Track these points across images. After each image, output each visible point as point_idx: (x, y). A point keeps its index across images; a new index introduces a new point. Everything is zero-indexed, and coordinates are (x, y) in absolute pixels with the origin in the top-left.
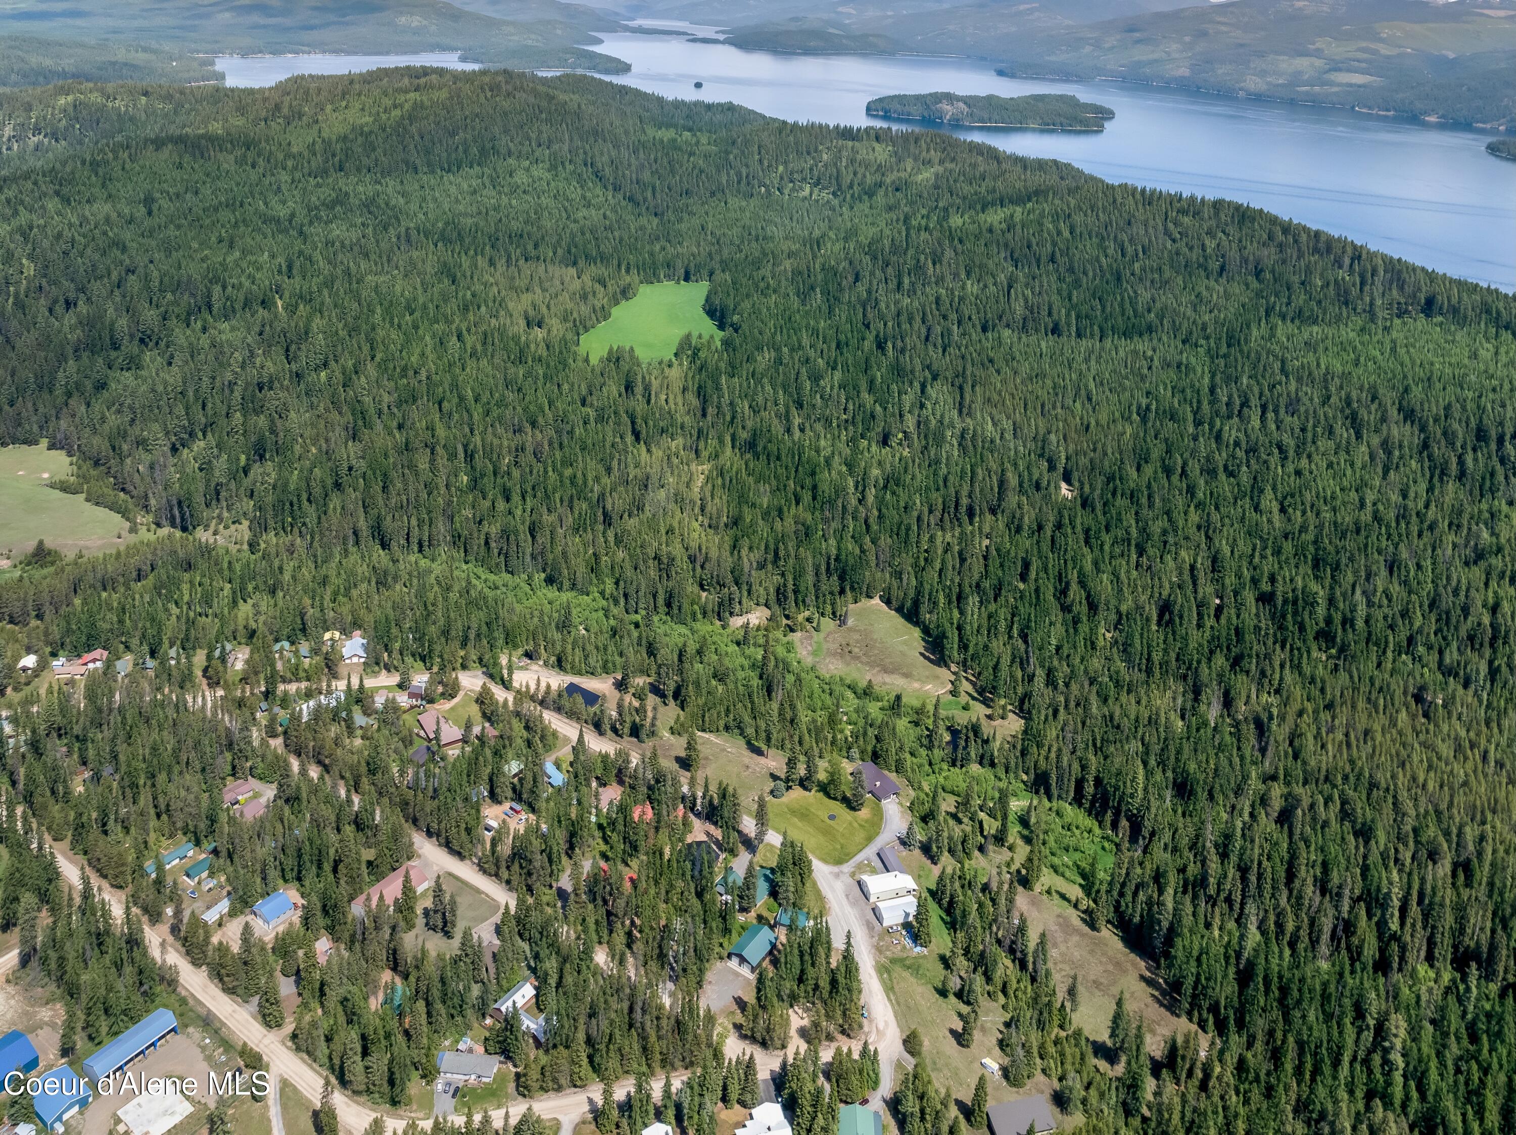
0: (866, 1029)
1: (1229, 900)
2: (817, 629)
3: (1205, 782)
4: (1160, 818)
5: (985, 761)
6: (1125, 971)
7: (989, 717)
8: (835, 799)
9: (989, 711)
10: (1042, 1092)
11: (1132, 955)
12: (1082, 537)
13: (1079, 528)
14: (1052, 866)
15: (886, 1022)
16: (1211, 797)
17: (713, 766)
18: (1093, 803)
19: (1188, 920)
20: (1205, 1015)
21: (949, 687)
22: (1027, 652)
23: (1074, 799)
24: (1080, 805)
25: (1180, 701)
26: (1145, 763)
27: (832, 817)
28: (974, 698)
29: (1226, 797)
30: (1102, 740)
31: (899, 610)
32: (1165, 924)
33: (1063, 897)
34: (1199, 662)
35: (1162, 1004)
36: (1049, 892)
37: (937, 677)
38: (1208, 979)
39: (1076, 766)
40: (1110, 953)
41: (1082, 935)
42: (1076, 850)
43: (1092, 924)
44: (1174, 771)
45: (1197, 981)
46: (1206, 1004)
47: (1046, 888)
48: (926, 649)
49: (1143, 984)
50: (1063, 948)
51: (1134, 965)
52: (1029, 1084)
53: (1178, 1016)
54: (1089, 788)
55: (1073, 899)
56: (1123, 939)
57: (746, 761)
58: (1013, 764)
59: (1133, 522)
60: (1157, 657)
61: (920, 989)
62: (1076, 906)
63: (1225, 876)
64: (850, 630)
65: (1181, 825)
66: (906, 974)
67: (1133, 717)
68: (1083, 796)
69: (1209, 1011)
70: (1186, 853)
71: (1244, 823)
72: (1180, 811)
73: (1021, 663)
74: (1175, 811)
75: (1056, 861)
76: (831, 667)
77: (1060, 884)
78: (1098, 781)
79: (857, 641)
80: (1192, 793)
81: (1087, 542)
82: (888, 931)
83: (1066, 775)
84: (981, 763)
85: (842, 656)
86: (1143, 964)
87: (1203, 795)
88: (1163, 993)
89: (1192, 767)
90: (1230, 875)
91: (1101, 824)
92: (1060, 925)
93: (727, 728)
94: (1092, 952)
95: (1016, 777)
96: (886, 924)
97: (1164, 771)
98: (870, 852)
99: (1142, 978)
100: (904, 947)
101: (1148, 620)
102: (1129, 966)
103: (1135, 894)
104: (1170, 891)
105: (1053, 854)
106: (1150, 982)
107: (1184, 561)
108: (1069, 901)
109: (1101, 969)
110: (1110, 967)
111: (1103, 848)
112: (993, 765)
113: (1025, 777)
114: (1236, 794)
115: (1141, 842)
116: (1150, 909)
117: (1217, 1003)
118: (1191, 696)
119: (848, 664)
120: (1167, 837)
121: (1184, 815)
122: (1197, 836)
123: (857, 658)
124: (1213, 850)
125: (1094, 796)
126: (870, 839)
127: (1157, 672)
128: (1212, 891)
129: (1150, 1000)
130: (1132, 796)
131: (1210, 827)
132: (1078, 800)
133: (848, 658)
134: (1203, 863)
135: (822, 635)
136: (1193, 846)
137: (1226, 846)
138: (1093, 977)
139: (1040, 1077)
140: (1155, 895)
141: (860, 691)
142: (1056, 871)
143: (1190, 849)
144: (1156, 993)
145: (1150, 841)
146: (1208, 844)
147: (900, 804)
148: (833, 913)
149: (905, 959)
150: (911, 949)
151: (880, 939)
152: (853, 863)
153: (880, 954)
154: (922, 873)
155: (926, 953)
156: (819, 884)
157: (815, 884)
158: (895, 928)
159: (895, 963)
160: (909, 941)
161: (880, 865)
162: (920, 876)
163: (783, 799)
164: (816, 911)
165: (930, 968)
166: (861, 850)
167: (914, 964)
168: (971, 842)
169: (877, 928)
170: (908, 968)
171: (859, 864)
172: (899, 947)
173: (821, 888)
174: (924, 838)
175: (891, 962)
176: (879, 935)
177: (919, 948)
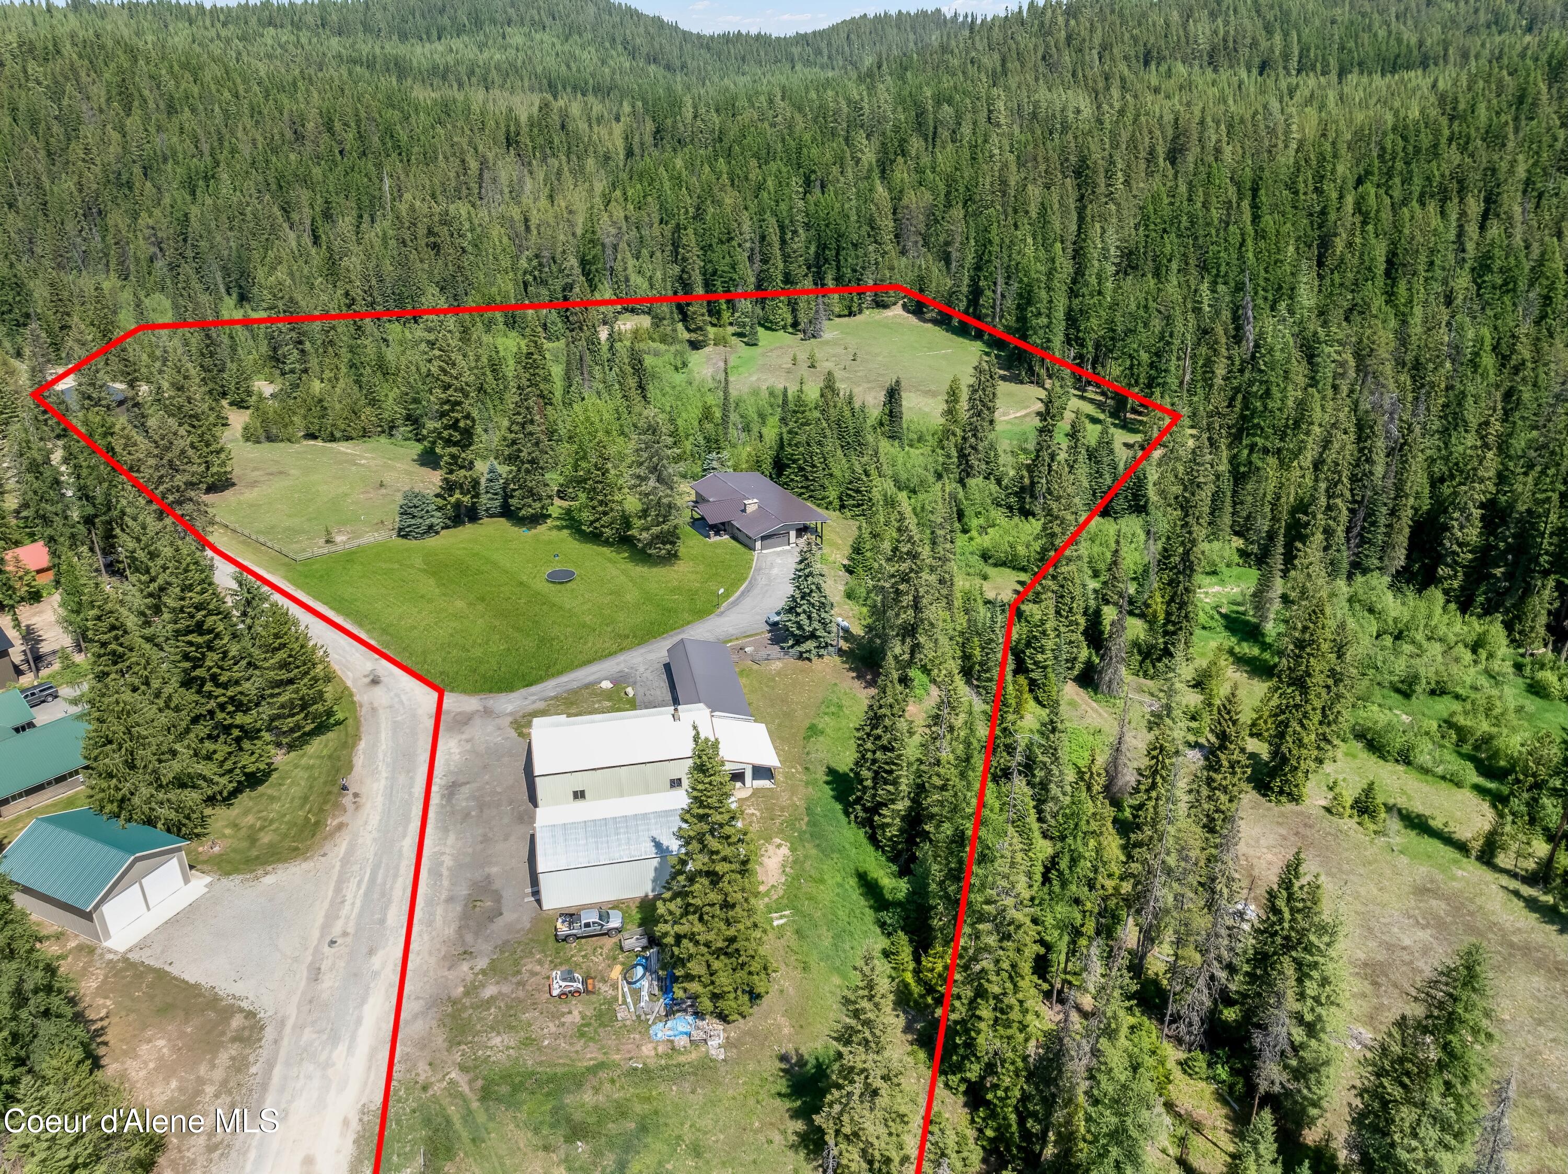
2: (751, 345)
8: (598, 541)
27: (560, 578)
64: (827, 343)
82: (562, 931)
96: (555, 894)
98: (640, 660)
100: (605, 1015)
135: (762, 353)
148: (340, 847)
149: (577, 1080)
150: (642, 1023)
151: (494, 970)
152: (550, 687)
153: (453, 1043)
154: (825, 722)
155: (715, 1048)
156: (362, 745)
157: (349, 744)
158: (591, 917)
159: (511, 1102)
160: (647, 985)
161: (669, 697)
162: (814, 731)
163: (431, 542)
164: (266, 838)
165: (716, 1139)
166: (611, 654)
167: (622, 1112)
168: (1049, 644)
169: (509, 916)
170: (576, 1132)
171: (575, 692)
172: (575, 1013)
173: (359, 760)
174: (858, 630)
175: (486, 1095)
176: (502, 947)
177: (682, 1023)
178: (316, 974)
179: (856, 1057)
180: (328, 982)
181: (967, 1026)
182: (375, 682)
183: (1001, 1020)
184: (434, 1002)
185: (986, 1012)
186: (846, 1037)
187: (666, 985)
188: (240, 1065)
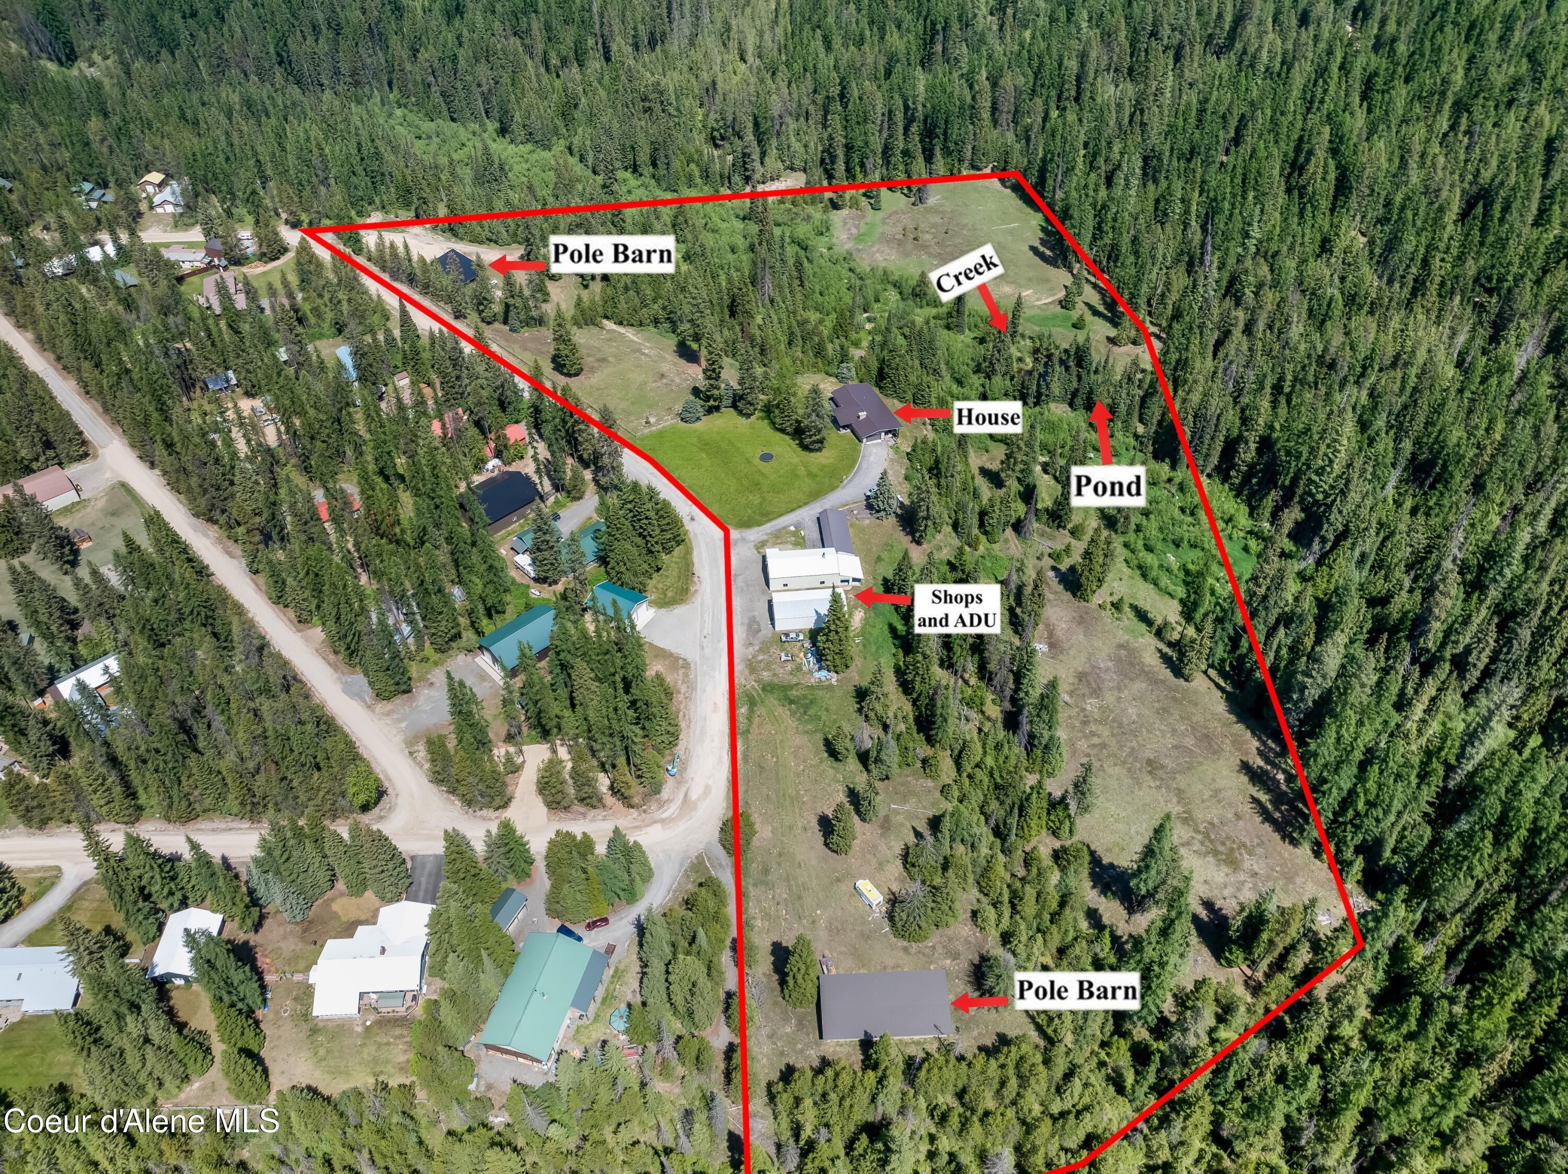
0: (665, 794)
1: (1460, 664)
2: (876, 208)
3: (1473, 463)
4: (1364, 512)
5: (1078, 401)
6: (1216, 752)
7: (1112, 341)
8: (783, 431)
9: (1113, 333)
10: (955, 956)
11: (1240, 728)
12: (1357, 87)
13: (1357, 72)
14: (1140, 567)
15: (707, 790)
16: (1478, 487)
17: (610, 370)
18: (1247, 478)
19: (1359, 695)
20: (1348, 854)
21: (1062, 294)
22: (1203, 245)
23: (1217, 468)
24: (1226, 478)
25: (1461, 339)
26: (1363, 425)
27: (766, 457)
28: (1096, 313)
29: (1510, 490)
30: (1295, 379)
31: (1017, 189)
32: (1313, 694)
33: (1142, 616)
34: (1519, 278)
35: (1267, 817)
36: (1116, 606)
37: (1047, 280)
38: (1371, 804)
39: (1232, 417)
40: (1198, 718)
41: (1155, 682)
42: (1193, 546)
43: (1177, 667)
44: (1417, 442)
45: (1347, 801)
46: (1353, 840)
47: (1115, 599)
48: (1043, 242)
49: (1244, 779)
50: (1110, 698)
51: (1237, 743)
52: (934, 938)
53: (1294, 842)
54: (1248, 454)
55: (1159, 621)
56: (1230, 699)
57: (665, 367)
58: (1123, 408)
59: (1461, 64)
60: (1440, 268)
61: (799, 740)
62: (1159, 634)
63: (1466, 621)
64: (930, 210)
65: (1402, 527)
66: (783, 712)
67: (1363, 352)
68: (1233, 466)
69: (1358, 850)
70: (1398, 573)
71: (1534, 537)
72: (1409, 504)
73: (1190, 264)
74: (1398, 504)
75: (1149, 559)
76: (879, 257)
77: (1146, 596)
78: (1266, 444)
79: (934, 226)
80: (1443, 478)
81: (1364, 97)
82: (783, 639)
83: (1210, 431)
84: (1071, 405)
85: (900, 243)
86: (1256, 743)
87: (1460, 481)
88: (1278, 798)
89: (1456, 434)
90: (1477, 620)
91: (1253, 512)
92: (1118, 660)
93: (656, 322)
94: (1163, 712)
95: (1126, 429)
96: (780, 626)
97: (1397, 440)
98: (807, 515)
99: (1246, 767)
100: (799, 668)
101: (1441, 210)
102: (1227, 745)
103: (1271, 632)
104: (1341, 638)
105: (1149, 549)
106: (1256, 776)
107: (1539, 124)
108: (1149, 622)
109: (1170, 741)
110: (1189, 742)
111: (1246, 549)
112: (1089, 406)
113: (1141, 429)
114: (1530, 488)
115: (1316, 546)
116: (1291, 662)
117: (1379, 842)
118: (1484, 332)
119: (906, 255)
120: (1370, 543)
121: (1414, 511)
122: (1429, 550)
123: (925, 248)
124: (1454, 577)
125: (1251, 466)
126: (815, 495)
127: (1433, 289)
128: (1431, 642)
129: (1247, 808)
130: (1320, 472)
131: (1460, 536)
132: (1223, 471)
133: (909, 246)
134: (1429, 592)
135: (880, 215)
136: (1415, 564)
137: (1482, 570)
138: (1149, 754)
139: (963, 929)
140: (1309, 642)
141: (907, 291)
142: (1144, 576)
143: (1409, 567)
144: (1264, 797)
145: (1333, 548)
146: (1447, 564)
147: (896, 449)
148: (698, 600)
149: (791, 687)
150: (811, 672)
151: (761, 650)
152: (769, 527)
153: (751, 673)
154: (885, 555)
155: (834, 681)
156: (695, 553)
157: (688, 552)
158: (793, 635)
159: (771, 692)
160: (812, 660)
161: (816, 535)
162: (879, 559)
163: (698, 425)
164: (670, 594)
165: (833, 707)
166: (793, 510)
167: (805, 697)
168: (995, 516)
169: (763, 632)
170: (792, 702)
171: (779, 531)
172: (789, 667)
173: (696, 560)
174: (907, 502)
175: (764, 689)
176: (763, 643)
177: (824, 673)
178: (702, 648)
179: (873, 688)
180: (707, 651)
181: (913, 681)
182: (692, 519)
183: (923, 681)
184: (743, 660)
185: (918, 679)
186: (873, 683)
187: (819, 661)
188: (686, 675)
